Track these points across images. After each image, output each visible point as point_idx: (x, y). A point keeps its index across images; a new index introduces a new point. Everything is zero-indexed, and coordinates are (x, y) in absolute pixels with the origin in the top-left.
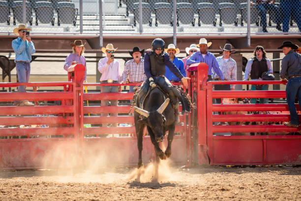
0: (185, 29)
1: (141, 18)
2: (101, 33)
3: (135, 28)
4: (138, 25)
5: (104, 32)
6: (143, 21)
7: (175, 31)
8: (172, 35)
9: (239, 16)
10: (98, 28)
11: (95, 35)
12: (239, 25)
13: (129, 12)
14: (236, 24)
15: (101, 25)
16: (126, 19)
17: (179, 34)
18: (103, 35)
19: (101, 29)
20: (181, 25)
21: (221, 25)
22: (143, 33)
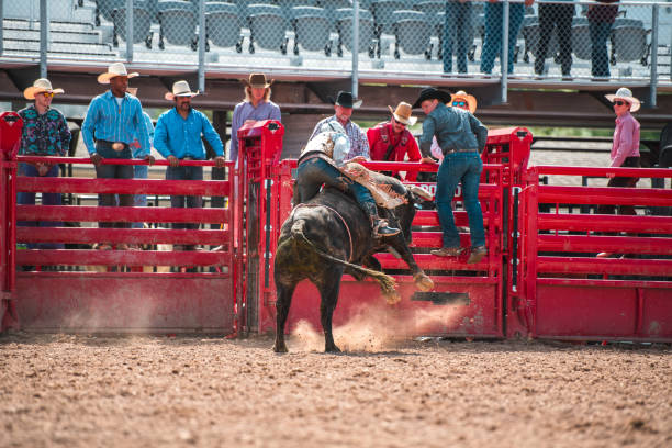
0: (221, 58)
1: (131, 30)
2: (43, 57)
3: (115, 51)
4: (123, 46)
5: (49, 56)
6: (135, 37)
7: (201, 60)
8: (197, 68)
9: (334, 36)
10: (37, 46)
11: (30, 60)
12: (334, 55)
13: (101, 17)
14: (328, 53)
15: (43, 42)
16: (94, 31)
17: (210, 67)
18: (48, 61)
19: (44, 51)
20: (214, 49)
21: (296, 52)
22: (134, 61)
